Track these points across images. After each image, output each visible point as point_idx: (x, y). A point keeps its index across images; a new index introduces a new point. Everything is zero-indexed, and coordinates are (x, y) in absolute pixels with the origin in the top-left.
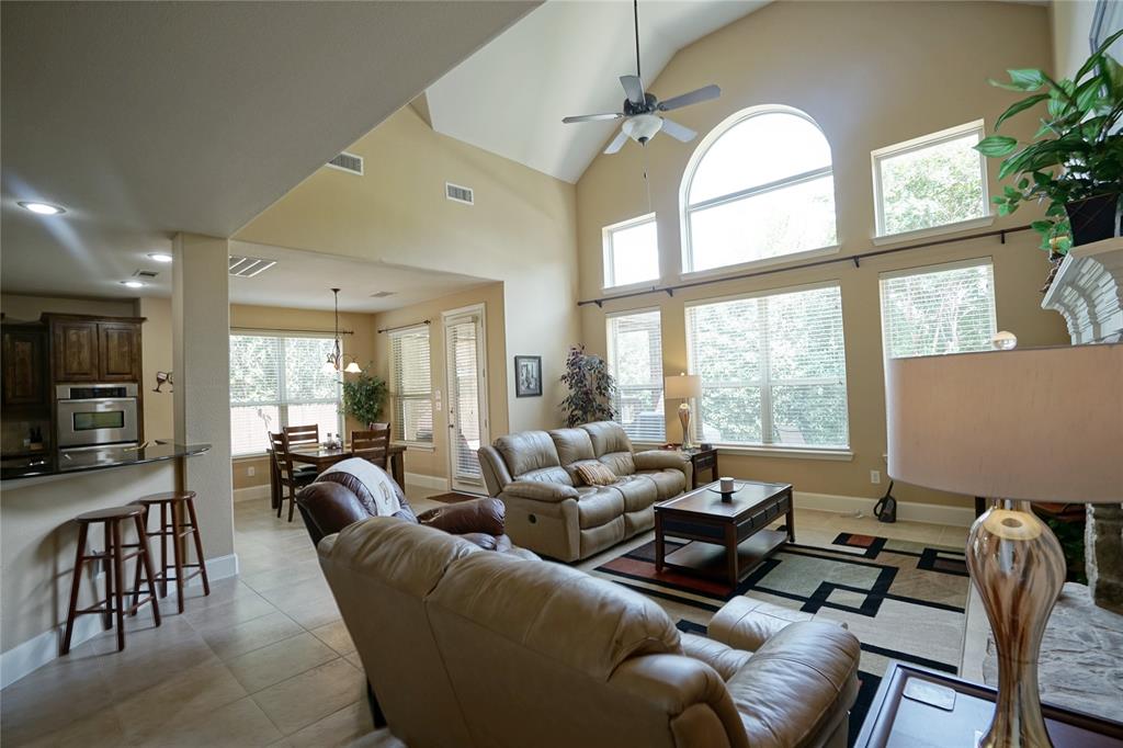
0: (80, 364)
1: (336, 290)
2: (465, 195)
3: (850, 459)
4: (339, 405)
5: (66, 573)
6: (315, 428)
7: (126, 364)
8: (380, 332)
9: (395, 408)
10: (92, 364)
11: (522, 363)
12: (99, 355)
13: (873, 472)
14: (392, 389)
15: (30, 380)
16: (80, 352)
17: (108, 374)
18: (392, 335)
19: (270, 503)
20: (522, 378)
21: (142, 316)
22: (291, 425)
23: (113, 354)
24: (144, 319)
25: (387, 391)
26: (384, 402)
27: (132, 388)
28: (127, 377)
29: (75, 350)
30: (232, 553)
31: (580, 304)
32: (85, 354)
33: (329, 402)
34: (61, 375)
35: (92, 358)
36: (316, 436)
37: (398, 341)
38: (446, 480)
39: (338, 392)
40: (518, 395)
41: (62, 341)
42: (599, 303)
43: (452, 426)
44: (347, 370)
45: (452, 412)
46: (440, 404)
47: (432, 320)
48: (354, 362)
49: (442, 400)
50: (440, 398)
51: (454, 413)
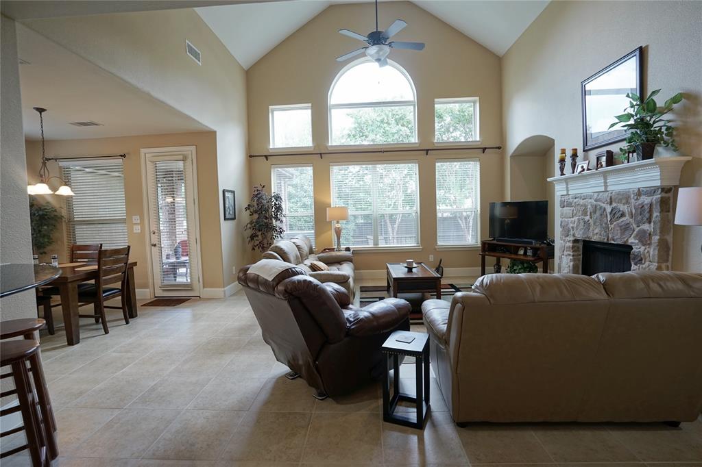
1: (41, 110)
2: (197, 56)
3: (420, 250)
9: (68, 232)
11: (227, 194)
13: (430, 256)
14: (64, 215)
18: (62, 164)
20: (227, 206)
25: (59, 217)
31: (251, 156)
40: (225, 219)
42: (266, 157)
43: (155, 245)
44: (57, 193)
45: (154, 233)
46: (139, 227)
47: (128, 154)
48: (66, 185)
49: (142, 223)
50: (139, 222)
51: (156, 234)
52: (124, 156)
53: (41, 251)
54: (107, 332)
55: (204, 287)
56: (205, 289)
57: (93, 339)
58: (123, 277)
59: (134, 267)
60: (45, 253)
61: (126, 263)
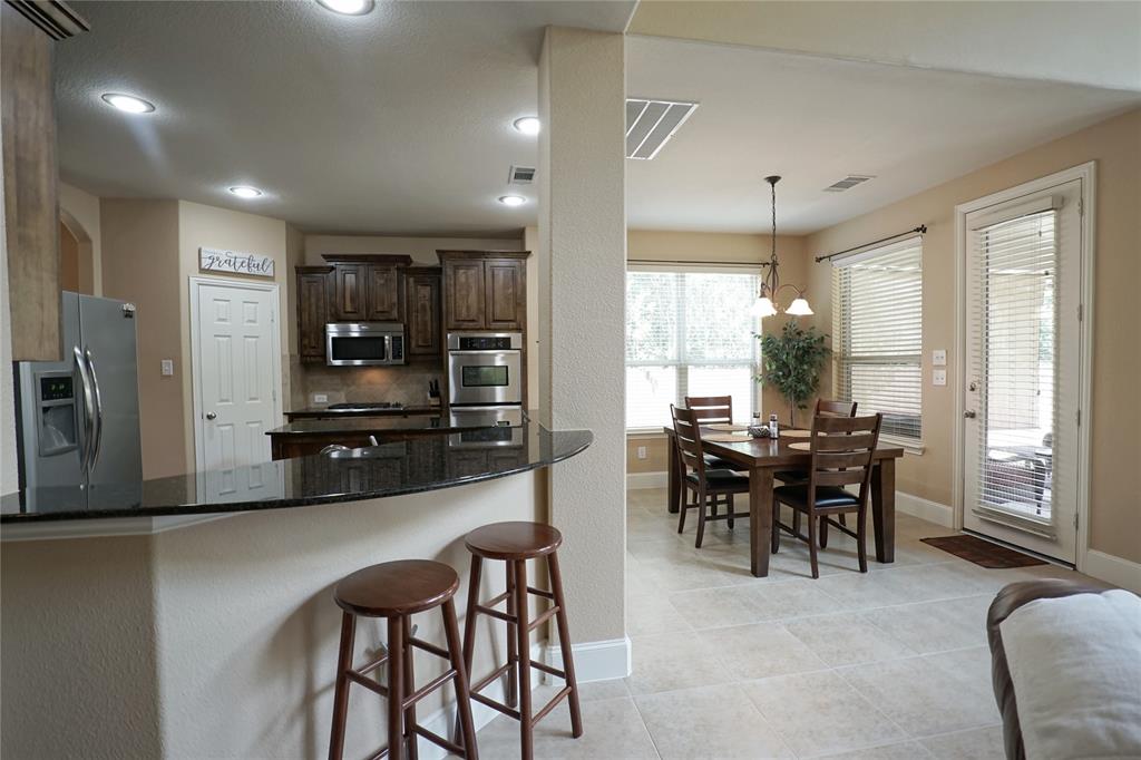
0: (468, 308)
1: (773, 180)
4: (754, 368)
5: (326, 689)
6: (727, 400)
7: (511, 310)
8: (819, 260)
9: (840, 377)
10: (479, 309)
12: (486, 297)
14: (836, 347)
15: (429, 329)
16: (468, 295)
17: (495, 321)
18: (838, 263)
19: (665, 499)
21: (527, 249)
22: (692, 394)
23: (499, 296)
24: (530, 252)
25: (828, 351)
26: (823, 368)
27: (516, 338)
28: (512, 325)
29: (464, 292)
30: (622, 636)
32: (473, 298)
33: (742, 364)
34: (452, 323)
35: (479, 302)
36: (728, 413)
37: (846, 272)
38: (950, 509)
39: (753, 351)
41: (452, 282)
43: (973, 415)
44: (789, 311)
45: (973, 389)
46: (943, 373)
47: (932, 223)
48: (801, 297)
49: (948, 366)
50: (944, 363)
51: (977, 391)
52: (923, 229)
53: (801, 403)
54: (815, 575)
55: (1091, 545)
56: (1093, 552)
57: (794, 578)
58: (863, 475)
59: (897, 459)
60: (805, 407)
61: (871, 449)
